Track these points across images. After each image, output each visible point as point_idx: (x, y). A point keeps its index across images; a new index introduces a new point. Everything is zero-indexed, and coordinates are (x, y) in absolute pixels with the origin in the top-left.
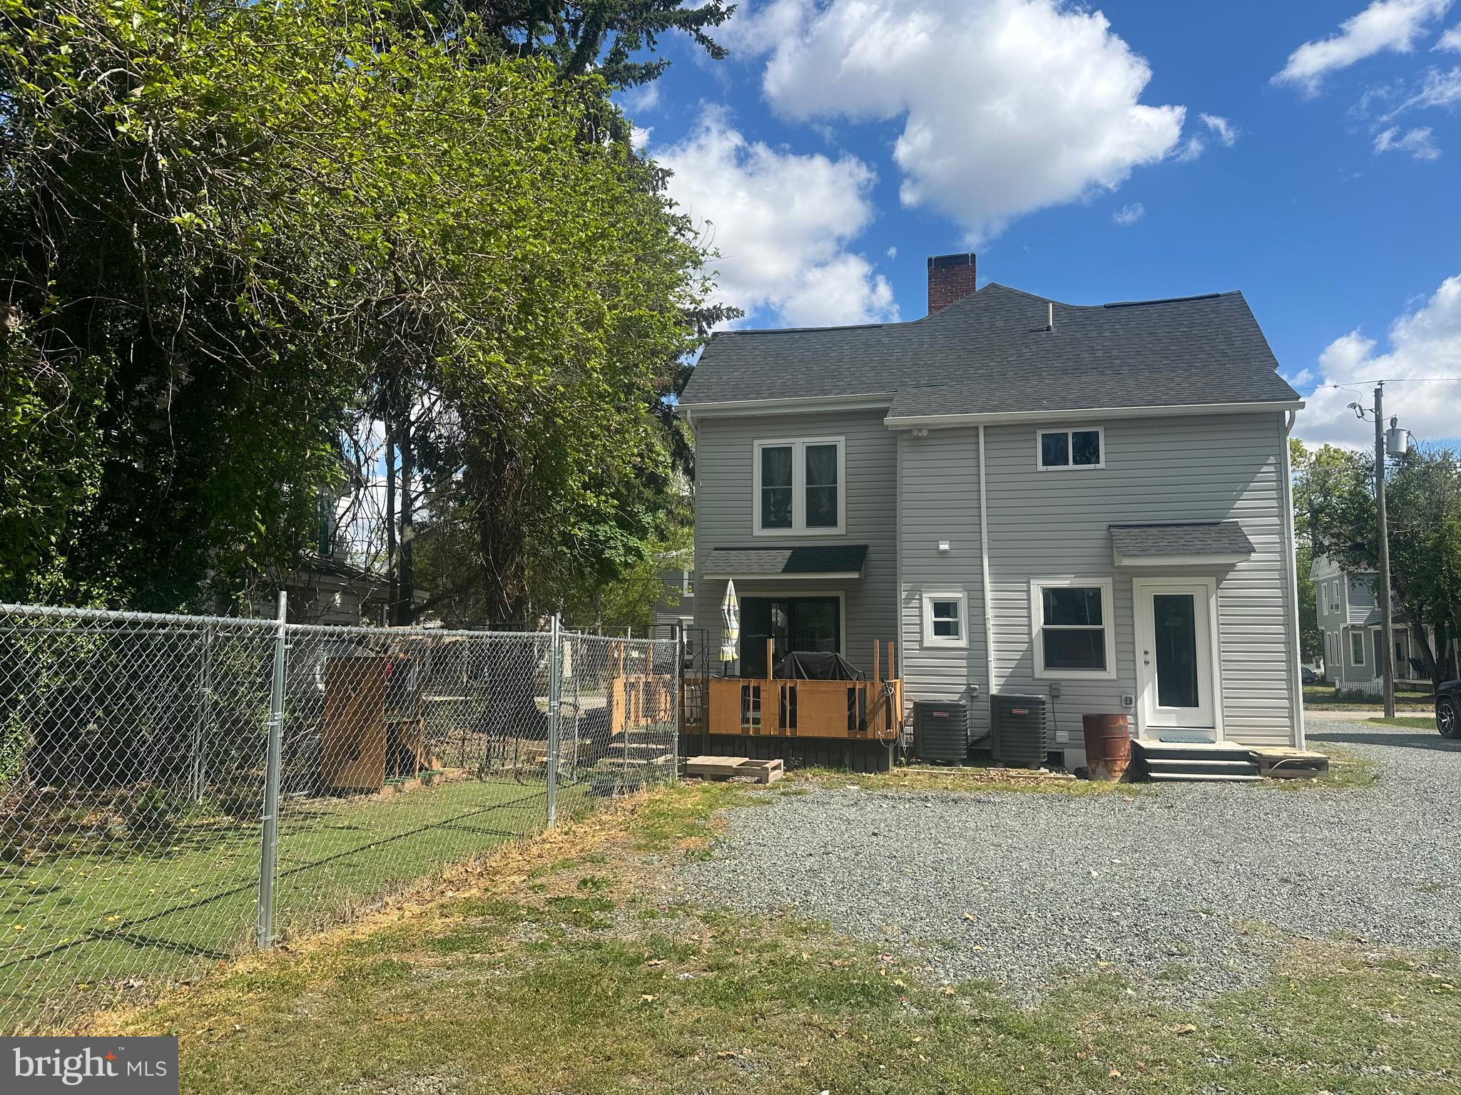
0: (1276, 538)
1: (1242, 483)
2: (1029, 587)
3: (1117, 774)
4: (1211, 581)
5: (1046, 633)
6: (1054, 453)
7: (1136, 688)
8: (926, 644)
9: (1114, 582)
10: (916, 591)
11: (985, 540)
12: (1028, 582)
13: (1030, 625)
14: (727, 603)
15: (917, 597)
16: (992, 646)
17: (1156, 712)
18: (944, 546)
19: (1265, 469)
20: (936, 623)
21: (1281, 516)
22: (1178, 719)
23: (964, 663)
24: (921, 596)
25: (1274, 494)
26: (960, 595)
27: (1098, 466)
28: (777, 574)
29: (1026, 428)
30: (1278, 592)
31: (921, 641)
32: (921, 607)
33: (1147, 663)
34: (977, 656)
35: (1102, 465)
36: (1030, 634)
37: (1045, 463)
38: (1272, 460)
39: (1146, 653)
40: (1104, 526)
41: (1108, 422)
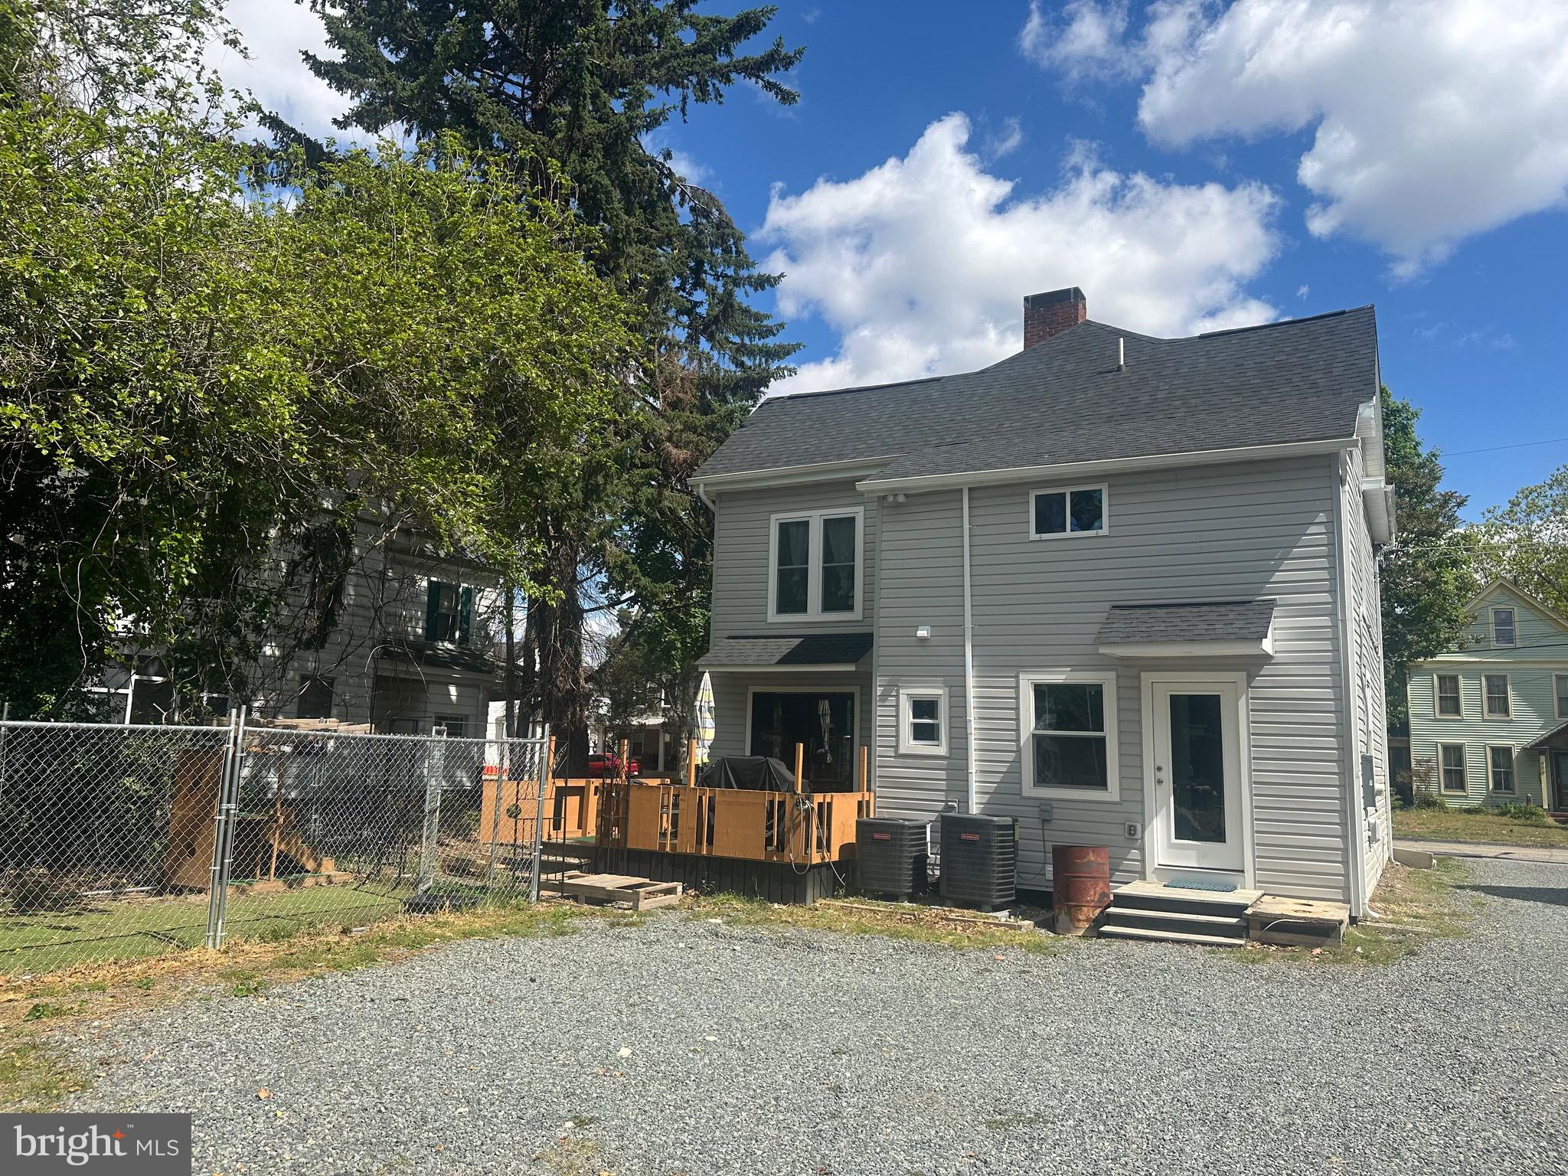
0: (1326, 621)
1: (1283, 547)
2: (1018, 682)
3: (1081, 924)
4: (1242, 676)
5: (1038, 740)
6: (1049, 518)
7: (1143, 814)
8: (902, 751)
9: (1118, 677)
10: (893, 686)
11: (968, 624)
12: (1017, 677)
13: (1018, 730)
14: (699, 698)
15: (894, 693)
16: (973, 755)
17: (1171, 846)
18: (922, 633)
19: (1312, 529)
20: (915, 726)
21: (1332, 591)
22: (1199, 857)
23: (942, 774)
24: (898, 691)
25: (1324, 562)
26: (940, 692)
27: (1101, 532)
28: (770, 665)
29: (1018, 488)
30: (1329, 693)
31: (897, 747)
32: (897, 706)
33: (1160, 782)
34: (956, 764)
35: (1105, 531)
36: (1018, 740)
37: (1039, 531)
38: (1322, 517)
39: (1159, 769)
40: (1107, 606)
41: (1110, 477)
